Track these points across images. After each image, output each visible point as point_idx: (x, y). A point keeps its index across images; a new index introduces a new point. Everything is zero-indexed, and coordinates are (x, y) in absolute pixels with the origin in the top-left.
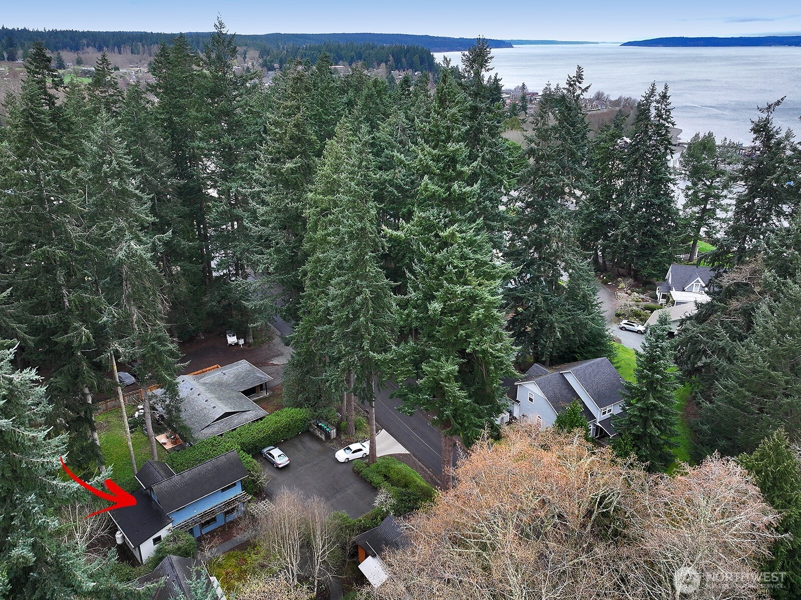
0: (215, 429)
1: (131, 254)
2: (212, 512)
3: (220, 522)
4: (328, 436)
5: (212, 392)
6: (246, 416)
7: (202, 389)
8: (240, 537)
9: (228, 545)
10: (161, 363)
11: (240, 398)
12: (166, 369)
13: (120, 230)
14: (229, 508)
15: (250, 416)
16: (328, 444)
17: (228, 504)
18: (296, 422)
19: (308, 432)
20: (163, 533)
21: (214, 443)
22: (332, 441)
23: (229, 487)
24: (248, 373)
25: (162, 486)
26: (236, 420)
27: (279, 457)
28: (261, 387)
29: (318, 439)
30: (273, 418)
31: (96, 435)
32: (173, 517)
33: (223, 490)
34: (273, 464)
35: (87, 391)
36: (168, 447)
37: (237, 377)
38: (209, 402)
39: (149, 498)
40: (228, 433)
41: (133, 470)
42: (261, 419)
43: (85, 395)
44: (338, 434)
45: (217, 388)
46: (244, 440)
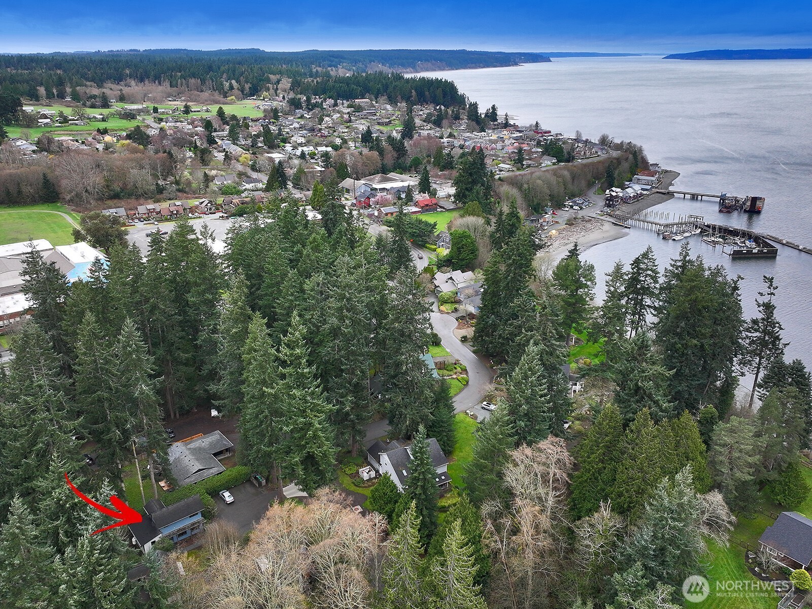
0: (192, 479)
1: (142, 393)
2: (184, 529)
3: (189, 534)
4: (260, 484)
5: (193, 455)
6: (212, 471)
7: (187, 452)
8: (197, 543)
9: (192, 547)
10: (159, 445)
11: (211, 458)
12: (161, 449)
13: (137, 379)
14: (193, 527)
15: (214, 471)
16: (260, 490)
17: (193, 524)
18: (241, 475)
19: (249, 481)
20: (156, 539)
21: (191, 488)
22: (262, 488)
23: (194, 515)
24: (218, 441)
25: (156, 514)
26: (206, 474)
27: (228, 497)
28: (227, 450)
29: (255, 486)
30: (228, 473)
31: (123, 485)
32: (161, 530)
33: (190, 517)
34: (225, 501)
35: (118, 462)
36: (165, 489)
37: (211, 444)
38: (191, 462)
39: (151, 520)
40: (199, 482)
41: (143, 504)
42: (220, 473)
43: (117, 464)
44: (267, 483)
45: (197, 452)
46: (208, 487)
